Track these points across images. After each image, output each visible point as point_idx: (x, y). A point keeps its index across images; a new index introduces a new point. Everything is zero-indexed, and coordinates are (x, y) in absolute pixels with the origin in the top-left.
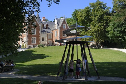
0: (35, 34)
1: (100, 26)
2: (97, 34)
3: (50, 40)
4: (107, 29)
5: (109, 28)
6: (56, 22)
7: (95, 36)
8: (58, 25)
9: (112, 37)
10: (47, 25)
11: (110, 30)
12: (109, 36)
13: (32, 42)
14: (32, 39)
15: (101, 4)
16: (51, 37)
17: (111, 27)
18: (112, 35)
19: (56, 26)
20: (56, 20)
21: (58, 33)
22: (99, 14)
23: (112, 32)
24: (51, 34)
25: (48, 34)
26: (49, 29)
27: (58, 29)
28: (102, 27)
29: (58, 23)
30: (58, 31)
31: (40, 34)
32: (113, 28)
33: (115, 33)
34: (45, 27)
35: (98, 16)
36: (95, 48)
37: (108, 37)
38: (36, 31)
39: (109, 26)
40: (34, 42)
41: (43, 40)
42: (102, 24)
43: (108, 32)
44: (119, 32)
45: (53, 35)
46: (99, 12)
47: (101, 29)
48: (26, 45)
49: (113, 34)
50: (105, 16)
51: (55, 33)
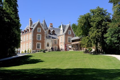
0: (40, 40)
1: (98, 32)
2: (95, 40)
3: (56, 45)
4: (105, 36)
5: (107, 34)
6: (62, 29)
7: (93, 42)
8: (64, 31)
9: (110, 43)
10: (54, 31)
11: (107, 36)
12: (107, 42)
13: (37, 47)
14: (37, 45)
15: (101, 10)
16: (56, 43)
17: (109, 33)
18: (109, 42)
19: (61, 32)
20: (62, 26)
21: (63, 39)
22: (97, 20)
23: (110, 38)
24: (57, 40)
25: (54, 40)
26: (55, 35)
27: (63, 35)
28: (100, 33)
29: (63, 29)
30: (63, 37)
31: (45, 39)
32: (111, 34)
33: (112, 39)
34: (52, 33)
35: (95, 22)
36: (94, 54)
37: (106, 44)
38: (41, 36)
39: (107, 32)
40: (38, 47)
41: (48, 45)
42: (100, 30)
43: (106, 38)
44: (116, 39)
45: (58, 40)
46: (98, 18)
47: (98, 35)
48: (31, 50)
49: (110, 40)
50: (104, 22)
51: (61, 38)
